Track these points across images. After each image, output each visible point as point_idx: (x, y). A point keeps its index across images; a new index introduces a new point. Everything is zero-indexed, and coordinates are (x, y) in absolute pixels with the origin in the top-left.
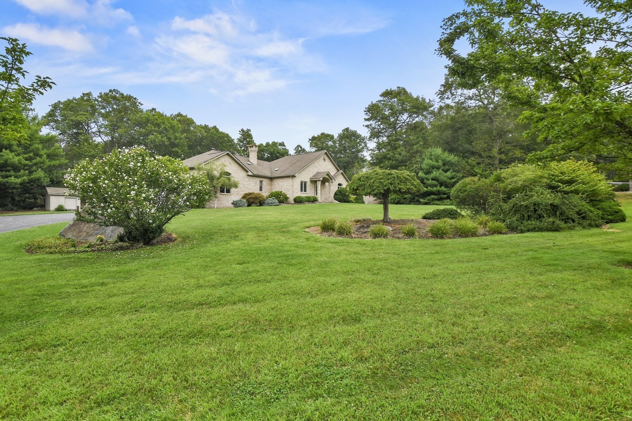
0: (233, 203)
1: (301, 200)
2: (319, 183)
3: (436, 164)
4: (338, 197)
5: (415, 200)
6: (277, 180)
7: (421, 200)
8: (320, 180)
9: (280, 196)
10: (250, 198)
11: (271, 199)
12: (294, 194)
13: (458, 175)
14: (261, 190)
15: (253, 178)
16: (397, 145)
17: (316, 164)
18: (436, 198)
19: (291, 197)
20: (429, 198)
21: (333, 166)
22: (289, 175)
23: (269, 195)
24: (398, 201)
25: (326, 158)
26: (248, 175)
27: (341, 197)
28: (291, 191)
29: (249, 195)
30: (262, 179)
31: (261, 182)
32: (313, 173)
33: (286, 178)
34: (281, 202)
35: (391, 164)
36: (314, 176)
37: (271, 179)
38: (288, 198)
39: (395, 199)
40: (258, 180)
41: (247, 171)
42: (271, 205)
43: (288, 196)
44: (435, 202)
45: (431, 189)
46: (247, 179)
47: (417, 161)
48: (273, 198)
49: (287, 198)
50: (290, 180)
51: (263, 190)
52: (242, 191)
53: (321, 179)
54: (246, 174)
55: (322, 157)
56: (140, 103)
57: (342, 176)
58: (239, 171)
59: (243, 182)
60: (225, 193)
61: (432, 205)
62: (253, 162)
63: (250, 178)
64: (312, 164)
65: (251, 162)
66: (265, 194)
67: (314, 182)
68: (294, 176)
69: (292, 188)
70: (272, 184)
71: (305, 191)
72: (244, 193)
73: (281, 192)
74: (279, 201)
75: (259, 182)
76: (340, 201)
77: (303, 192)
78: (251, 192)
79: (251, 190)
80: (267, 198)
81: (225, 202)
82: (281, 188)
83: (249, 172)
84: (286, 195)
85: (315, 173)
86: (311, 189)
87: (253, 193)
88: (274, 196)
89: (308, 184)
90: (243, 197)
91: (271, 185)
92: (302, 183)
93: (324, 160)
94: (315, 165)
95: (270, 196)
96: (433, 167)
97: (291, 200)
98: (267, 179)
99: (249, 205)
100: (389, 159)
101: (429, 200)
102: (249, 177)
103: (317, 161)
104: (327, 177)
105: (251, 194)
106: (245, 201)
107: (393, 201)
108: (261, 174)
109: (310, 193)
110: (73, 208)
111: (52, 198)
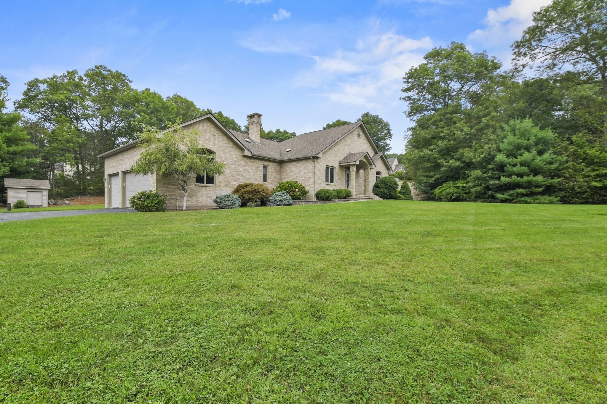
0: (215, 201)
1: (327, 195)
2: (353, 169)
3: (525, 142)
4: (381, 190)
5: (487, 196)
6: (290, 165)
7: (499, 196)
8: (354, 165)
9: (294, 189)
10: (246, 192)
11: (280, 193)
12: (316, 186)
13: (559, 158)
14: (265, 179)
15: (252, 160)
16: (455, 119)
17: (348, 141)
18: (525, 193)
19: (312, 191)
20: (511, 192)
21: (369, 145)
22: (308, 155)
23: (277, 188)
24: (458, 197)
25: (361, 133)
26: (245, 156)
27: (386, 191)
28: (312, 180)
29: (243, 188)
30: (266, 163)
31: (265, 167)
32: (343, 155)
33: (304, 161)
34: (296, 199)
35: (446, 145)
36: (345, 159)
37: (280, 163)
38: (307, 192)
39: (453, 194)
40: (260, 165)
41: (242, 150)
42: (279, 203)
43: (307, 189)
44: (523, 199)
45: (519, 179)
46: (242, 162)
47: (490, 140)
48: (283, 191)
49: (305, 193)
50: (309, 165)
51: (269, 180)
52: (235, 181)
53: (358, 163)
54: (241, 155)
55: (356, 132)
56: (128, 80)
57: (381, 161)
58: (230, 149)
59: (236, 166)
60: (205, 184)
61: (515, 203)
62: (254, 140)
63: (249, 161)
64: (343, 141)
65: (251, 140)
66: (270, 185)
67: (345, 168)
68: (316, 158)
69: (312, 177)
70: (282, 170)
71: (332, 181)
72: (237, 184)
73: (296, 182)
74: (292, 197)
75: (261, 168)
76: (384, 196)
77: (329, 183)
78: (247, 182)
79: (250, 179)
80: (274, 192)
81: (205, 198)
82: (295, 176)
83: (246, 150)
84: (303, 187)
85: (346, 155)
86: (341, 179)
87: (252, 185)
88: (286, 189)
89: (337, 170)
90: (236, 191)
91: (280, 172)
92: (327, 168)
93: (359, 136)
94: (346, 143)
95: (279, 189)
96: (519, 147)
97: (311, 195)
98: (274, 164)
99: (243, 205)
100: (442, 139)
101: (511, 195)
102: (246, 159)
103: (350, 136)
104: (364, 160)
105: (247, 186)
106: (236, 196)
107: (449, 197)
108: (265, 155)
109: (339, 184)
110: (38, 204)
111: (9, 192)
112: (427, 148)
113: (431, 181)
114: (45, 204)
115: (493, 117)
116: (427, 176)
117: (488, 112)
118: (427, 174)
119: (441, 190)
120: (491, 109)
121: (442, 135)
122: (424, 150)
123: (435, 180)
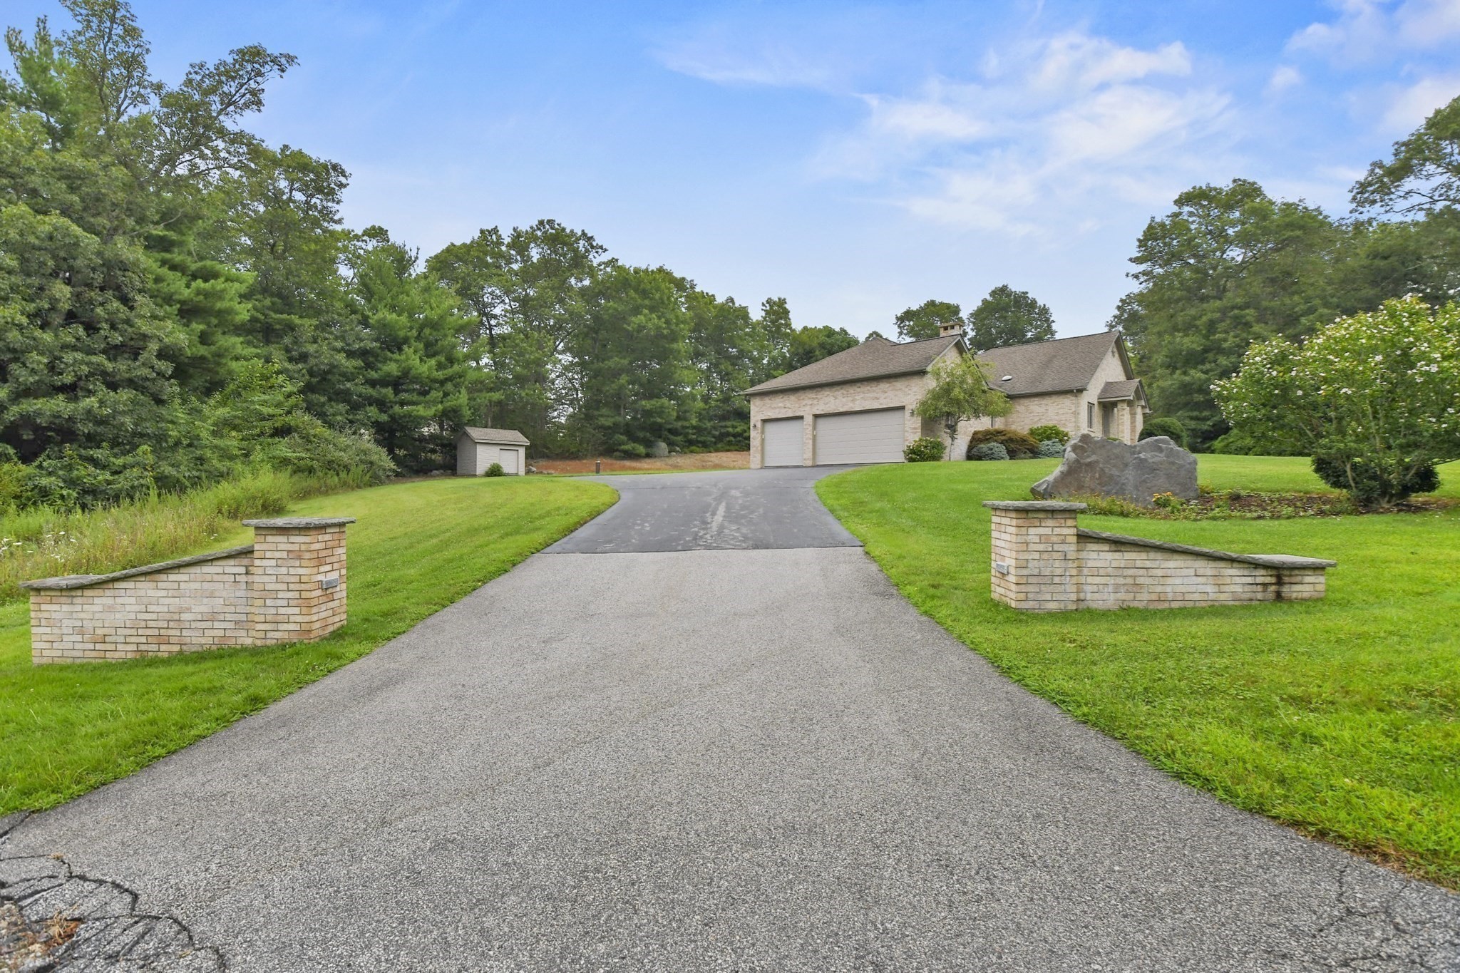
6: (1026, 402)
11: (1049, 442)
17: (1104, 363)
21: (1122, 368)
25: (1115, 350)
33: (1054, 397)
36: (1104, 391)
48: (1053, 440)
50: (1066, 401)
55: (1110, 349)
64: (1101, 363)
67: (1103, 406)
68: (1080, 391)
69: (1073, 420)
70: (1011, 411)
71: (1091, 426)
73: (1057, 427)
77: (1090, 429)
82: (1037, 418)
85: (1103, 385)
86: (1099, 422)
89: (1096, 410)
92: (1088, 406)
93: (1113, 353)
94: (1103, 366)
103: (1106, 355)
110: (513, 471)
111: (480, 449)
112: (1195, 368)
113: (1205, 427)
114: (522, 471)
115: (1321, 316)
116: (1197, 419)
117: (1311, 307)
118: (1195, 414)
119: (1226, 442)
120: (1317, 302)
121: (1225, 345)
122: (1192, 372)
123: (1213, 426)
